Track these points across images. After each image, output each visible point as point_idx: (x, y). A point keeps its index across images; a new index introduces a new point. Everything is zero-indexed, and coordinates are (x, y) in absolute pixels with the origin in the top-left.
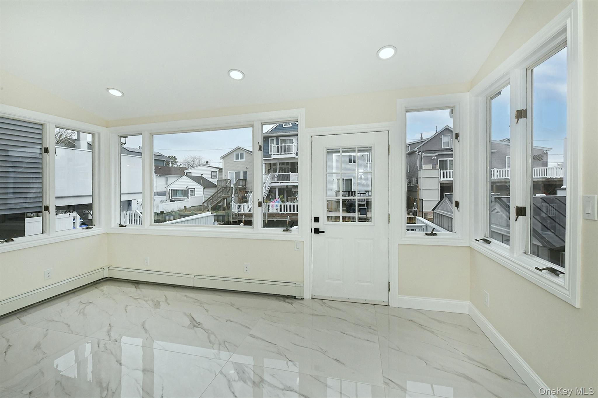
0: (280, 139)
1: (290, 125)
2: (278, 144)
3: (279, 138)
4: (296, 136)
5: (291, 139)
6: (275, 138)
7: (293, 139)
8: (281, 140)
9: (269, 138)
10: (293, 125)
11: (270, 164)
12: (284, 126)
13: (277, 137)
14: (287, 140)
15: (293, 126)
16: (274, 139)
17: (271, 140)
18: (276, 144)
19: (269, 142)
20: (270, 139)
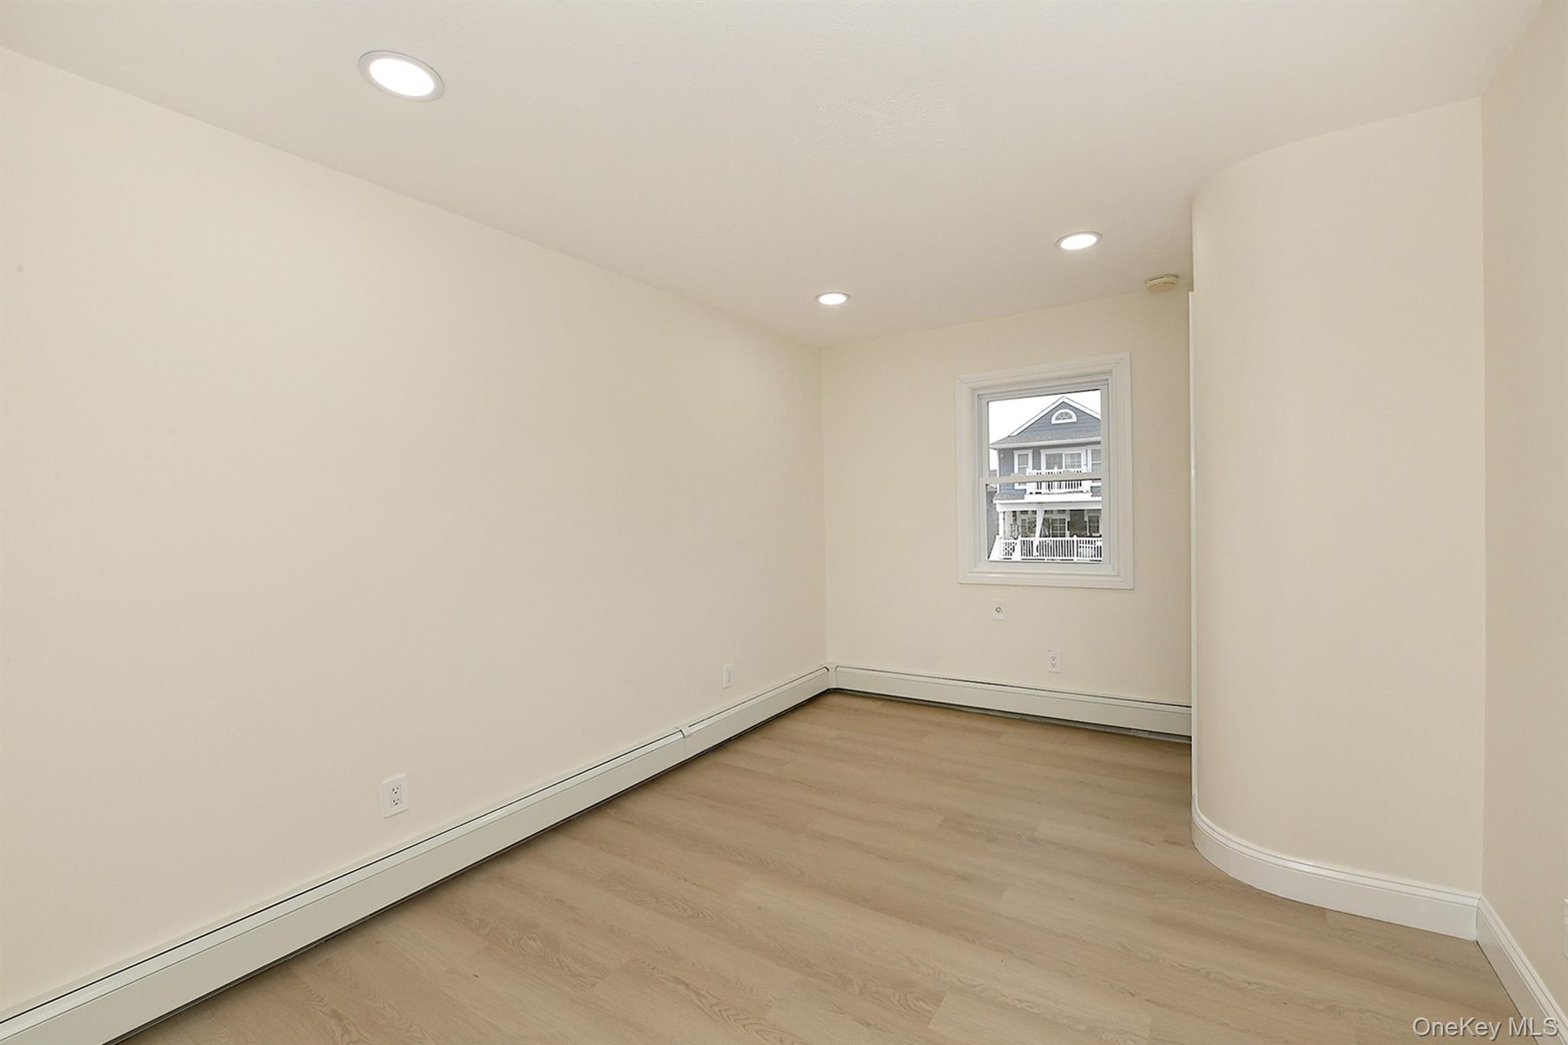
0: (1043, 454)
1: (1071, 417)
2: (1040, 469)
3: (1041, 451)
4: (1089, 446)
5: (1074, 454)
6: (1031, 451)
7: (1080, 454)
8: (1046, 455)
9: (1015, 452)
10: (1079, 418)
11: (1014, 512)
12: (1054, 421)
13: (1036, 451)
14: (1064, 456)
15: (1080, 422)
16: (1027, 455)
17: (1019, 455)
18: (1033, 469)
19: (1013, 461)
20: (1016, 454)
